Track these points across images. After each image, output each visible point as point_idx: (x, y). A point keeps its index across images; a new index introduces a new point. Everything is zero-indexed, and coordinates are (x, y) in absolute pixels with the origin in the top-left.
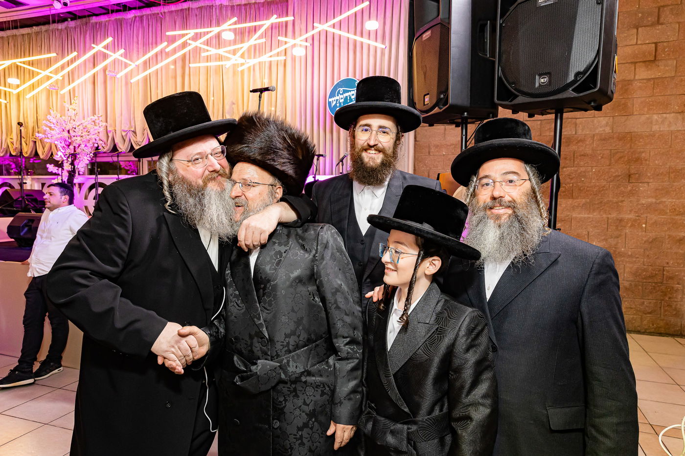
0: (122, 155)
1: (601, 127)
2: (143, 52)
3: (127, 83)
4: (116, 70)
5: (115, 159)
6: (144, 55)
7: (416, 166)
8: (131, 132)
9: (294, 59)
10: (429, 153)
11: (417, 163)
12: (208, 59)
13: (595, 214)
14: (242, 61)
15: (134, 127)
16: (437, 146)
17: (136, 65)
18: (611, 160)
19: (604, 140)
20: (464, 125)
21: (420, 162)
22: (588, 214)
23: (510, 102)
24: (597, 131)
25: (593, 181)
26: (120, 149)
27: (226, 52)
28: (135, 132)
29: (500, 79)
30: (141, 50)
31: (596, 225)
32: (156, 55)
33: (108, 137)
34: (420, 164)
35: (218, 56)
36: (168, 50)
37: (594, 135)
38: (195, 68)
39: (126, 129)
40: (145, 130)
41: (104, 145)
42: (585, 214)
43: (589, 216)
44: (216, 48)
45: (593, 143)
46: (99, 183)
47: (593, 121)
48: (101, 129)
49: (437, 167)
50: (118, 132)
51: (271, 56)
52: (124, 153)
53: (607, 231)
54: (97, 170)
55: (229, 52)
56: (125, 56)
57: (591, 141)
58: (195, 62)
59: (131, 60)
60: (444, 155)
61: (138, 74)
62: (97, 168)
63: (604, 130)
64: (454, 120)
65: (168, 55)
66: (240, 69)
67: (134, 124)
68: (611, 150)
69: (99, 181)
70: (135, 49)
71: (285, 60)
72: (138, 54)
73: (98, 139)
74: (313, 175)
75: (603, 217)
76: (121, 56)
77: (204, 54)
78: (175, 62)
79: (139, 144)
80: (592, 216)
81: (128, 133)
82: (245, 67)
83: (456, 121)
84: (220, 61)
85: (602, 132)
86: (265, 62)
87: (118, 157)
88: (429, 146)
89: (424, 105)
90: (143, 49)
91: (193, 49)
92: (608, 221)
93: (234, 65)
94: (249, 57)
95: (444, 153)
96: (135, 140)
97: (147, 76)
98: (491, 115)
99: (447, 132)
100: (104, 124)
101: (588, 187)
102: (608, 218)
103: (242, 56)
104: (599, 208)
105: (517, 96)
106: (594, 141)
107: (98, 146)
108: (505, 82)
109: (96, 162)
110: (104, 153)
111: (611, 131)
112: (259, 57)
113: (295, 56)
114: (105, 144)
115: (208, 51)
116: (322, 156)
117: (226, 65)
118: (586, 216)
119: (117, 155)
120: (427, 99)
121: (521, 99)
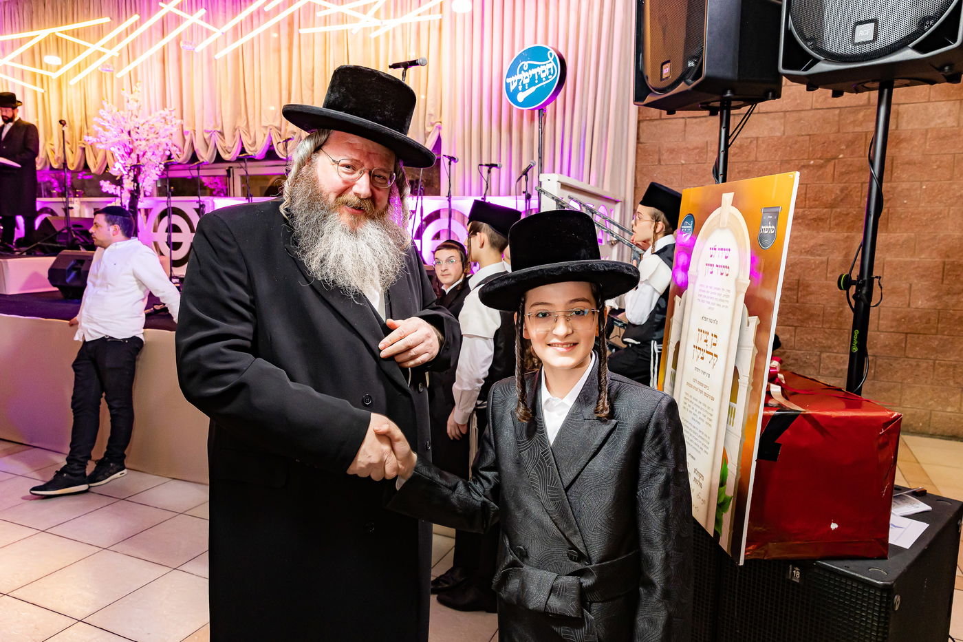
0: (205, 167)
1: (939, 118)
2: (233, 12)
3: (210, 61)
4: (194, 41)
5: (195, 173)
6: (233, 18)
7: (638, 182)
8: (217, 134)
9: (453, 16)
10: (660, 161)
11: (641, 177)
12: (326, 21)
13: (923, 256)
14: (376, 22)
15: (220, 126)
16: (672, 151)
17: (223, 33)
18: (954, 170)
19: (943, 138)
20: (725, 111)
21: (645, 175)
22: (912, 256)
23: (805, 70)
24: (932, 125)
25: (923, 205)
26: (202, 158)
27: (353, 9)
28: (222, 133)
29: (788, 33)
30: (229, 11)
31: (925, 273)
32: (251, 16)
33: (184, 140)
34: (646, 178)
35: (340, 17)
36: (267, 9)
37: (927, 131)
38: (308, 35)
39: (210, 129)
40: (236, 130)
41: (178, 153)
42: (907, 257)
43: (913, 260)
44: (337, 4)
45: (925, 142)
46: (173, 208)
47: (926, 109)
48: (175, 130)
49: (672, 183)
50: (199, 134)
51: (419, 15)
52: (207, 164)
53: (942, 283)
54: (170, 190)
55: (357, 9)
56: (207, 18)
57: (923, 141)
58: (307, 26)
59: (215, 25)
60: (683, 164)
61: (226, 46)
62: (170, 187)
63: (944, 123)
64: (710, 103)
65: (268, 16)
66: (373, 35)
67: (220, 122)
68: (954, 154)
69: (173, 205)
70: (221, 9)
71: (441, 20)
72: (225, 16)
73: (170, 144)
74: (481, 195)
75: (936, 261)
76: (201, 18)
77: (320, 14)
78: (278, 27)
79: (229, 150)
80: (917, 259)
81: (213, 136)
82: (381, 32)
83: (711, 104)
84: (343, 24)
85: (941, 126)
86: (411, 23)
87: (198, 169)
88: (660, 150)
89: (662, 79)
90: (233, 8)
91: (304, 6)
92: (944, 268)
93: (365, 29)
94: (387, 17)
95: (683, 162)
96: (223, 145)
97: (237, 49)
98: (770, 94)
99: (688, 129)
100: (179, 121)
101: (913, 214)
102: (944, 263)
103: (377, 15)
104: (930, 246)
105: (816, 61)
106: (926, 139)
107: (171, 154)
108: (798, 39)
109: (168, 177)
110: (179, 164)
111: (955, 124)
112: (402, 15)
113: (455, 13)
114: (180, 151)
115: (325, 8)
116: (496, 166)
117: (352, 29)
118: (908, 259)
119: (196, 168)
120: (666, 70)
121: (823, 67)
